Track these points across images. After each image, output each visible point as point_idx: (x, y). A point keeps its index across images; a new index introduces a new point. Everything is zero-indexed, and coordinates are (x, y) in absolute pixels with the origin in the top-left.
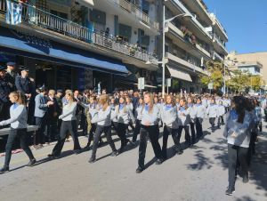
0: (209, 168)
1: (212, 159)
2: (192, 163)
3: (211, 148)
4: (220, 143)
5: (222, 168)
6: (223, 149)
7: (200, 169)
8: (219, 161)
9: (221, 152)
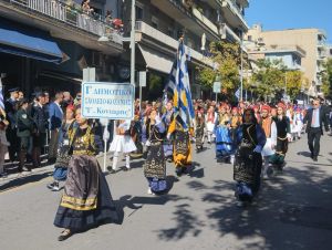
0: (197, 233)
1: (203, 217)
2: (168, 227)
3: (205, 199)
4: (217, 188)
5: (219, 234)
6: (223, 199)
7: (181, 236)
8: (215, 221)
9: (218, 205)
